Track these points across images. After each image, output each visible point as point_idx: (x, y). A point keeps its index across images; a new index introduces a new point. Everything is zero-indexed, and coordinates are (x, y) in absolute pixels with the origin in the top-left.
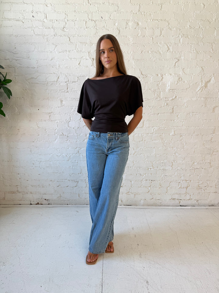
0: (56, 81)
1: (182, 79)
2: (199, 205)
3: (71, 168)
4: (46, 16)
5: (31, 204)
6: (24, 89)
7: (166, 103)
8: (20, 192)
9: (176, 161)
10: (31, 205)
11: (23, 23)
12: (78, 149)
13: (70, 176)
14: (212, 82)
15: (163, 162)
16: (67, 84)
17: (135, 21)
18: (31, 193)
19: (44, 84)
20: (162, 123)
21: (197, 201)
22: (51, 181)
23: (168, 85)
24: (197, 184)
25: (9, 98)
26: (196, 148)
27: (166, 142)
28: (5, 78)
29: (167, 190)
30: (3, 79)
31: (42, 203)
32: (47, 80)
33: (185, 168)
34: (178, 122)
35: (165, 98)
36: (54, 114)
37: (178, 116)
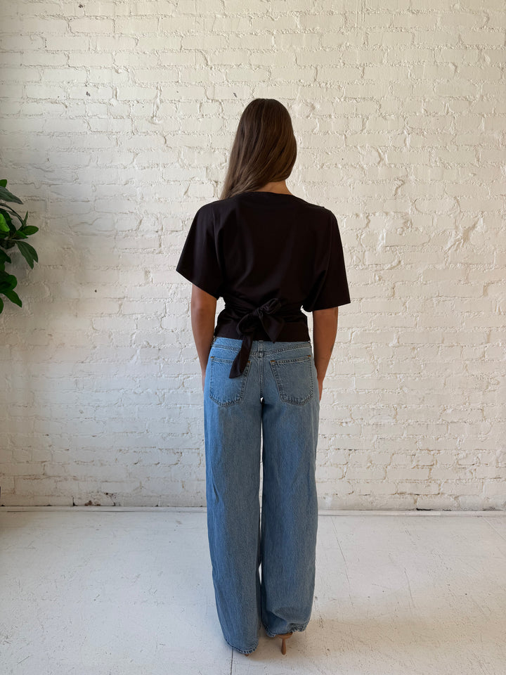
0: (136, 230)
1: (411, 222)
2: (459, 508)
3: (166, 421)
4: (115, 92)
5: (74, 505)
6: (65, 247)
7: (377, 276)
8: (49, 477)
9: (404, 406)
10: (75, 508)
11: (66, 107)
12: (181, 378)
13: (164, 439)
14: (478, 228)
15: (374, 407)
16: (160, 236)
17: (306, 101)
18: (75, 479)
19: (109, 236)
20: (370, 320)
21: (456, 498)
22: (121, 450)
23: (380, 238)
24: (455, 458)
25: (32, 266)
26: (450, 376)
27: (380, 361)
28: (24, 222)
29: (386, 473)
30: (18, 225)
31: (99, 503)
32: (116, 227)
33: (426, 422)
34: (405, 318)
35: (374, 266)
36: (131, 301)
37: (404, 304)
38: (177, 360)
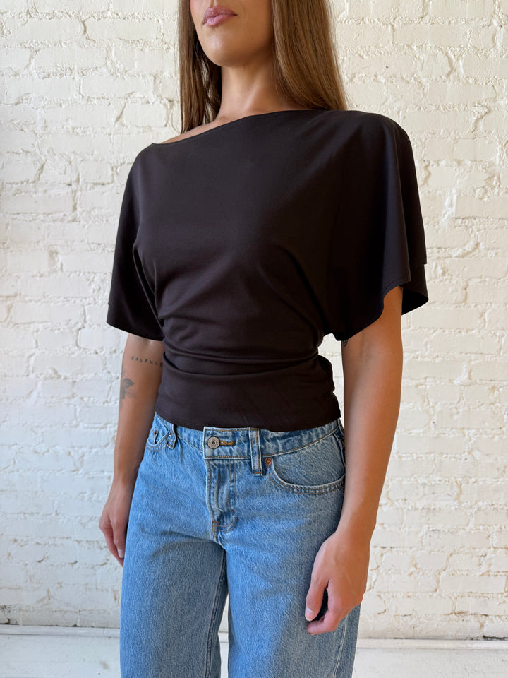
0: (34, 182)
1: (499, 178)
3: (86, 499)
7: (439, 268)
9: (474, 480)
13: (84, 525)
15: (426, 481)
16: (74, 192)
20: (426, 340)
22: (15, 541)
23: (447, 203)
27: (438, 408)
29: (438, 582)
32: (1, 176)
34: (482, 338)
35: (435, 250)
36: (26, 302)
37: (482, 315)
38: (103, 400)
